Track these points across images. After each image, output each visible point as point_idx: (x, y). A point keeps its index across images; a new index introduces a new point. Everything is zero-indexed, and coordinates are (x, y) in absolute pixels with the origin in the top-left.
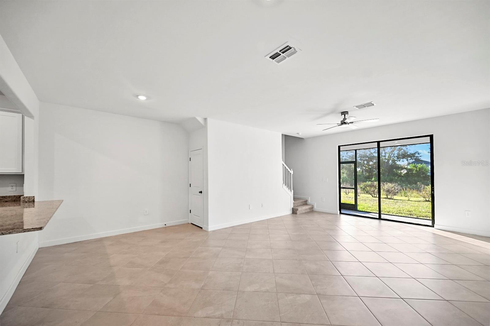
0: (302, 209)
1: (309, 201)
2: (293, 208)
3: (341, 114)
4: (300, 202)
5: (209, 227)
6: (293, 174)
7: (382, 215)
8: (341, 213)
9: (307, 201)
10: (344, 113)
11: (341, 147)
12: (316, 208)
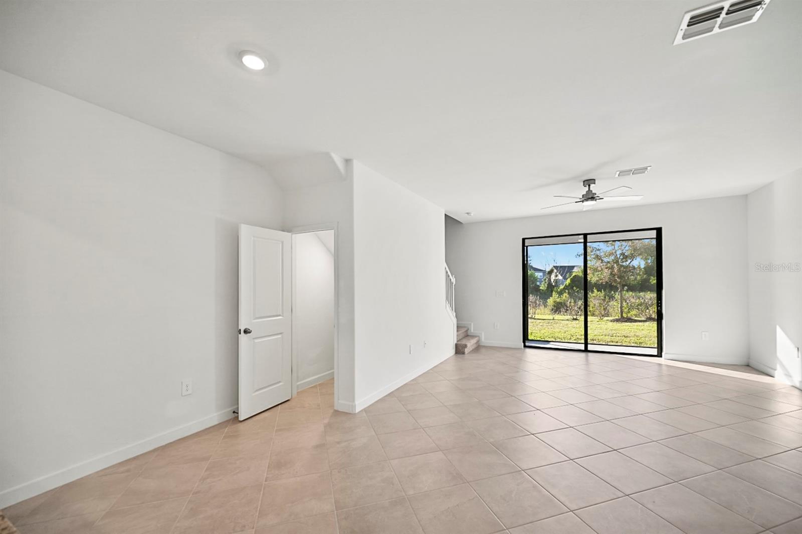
0: (471, 344)
1: (472, 330)
2: (456, 345)
3: (581, 184)
4: (463, 331)
5: (357, 402)
6: (455, 285)
8: (525, 346)
9: (468, 330)
10: (588, 182)
11: (526, 240)
12: (484, 341)
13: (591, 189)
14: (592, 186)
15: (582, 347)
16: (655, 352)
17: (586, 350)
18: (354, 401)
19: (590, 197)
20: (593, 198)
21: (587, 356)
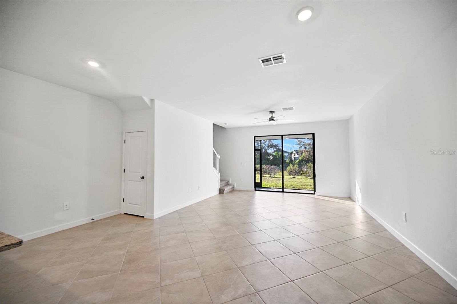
0: (227, 189)
1: (230, 182)
2: (220, 189)
3: (269, 113)
4: (225, 182)
5: (155, 214)
6: (220, 159)
7: (284, 190)
8: (255, 190)
9: (228, 182)
10: (272, 112)
11: (256, 137)
12: (236, 187)
13: (273, 115)
14: (273, 114)
15: (281, 190)
16: (313, 192)
17: (283, 192)
18: (153, 213)
19: (272, 119)
20: (273, 120)
21: (283, 194)
